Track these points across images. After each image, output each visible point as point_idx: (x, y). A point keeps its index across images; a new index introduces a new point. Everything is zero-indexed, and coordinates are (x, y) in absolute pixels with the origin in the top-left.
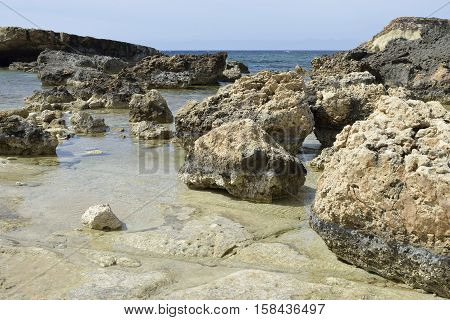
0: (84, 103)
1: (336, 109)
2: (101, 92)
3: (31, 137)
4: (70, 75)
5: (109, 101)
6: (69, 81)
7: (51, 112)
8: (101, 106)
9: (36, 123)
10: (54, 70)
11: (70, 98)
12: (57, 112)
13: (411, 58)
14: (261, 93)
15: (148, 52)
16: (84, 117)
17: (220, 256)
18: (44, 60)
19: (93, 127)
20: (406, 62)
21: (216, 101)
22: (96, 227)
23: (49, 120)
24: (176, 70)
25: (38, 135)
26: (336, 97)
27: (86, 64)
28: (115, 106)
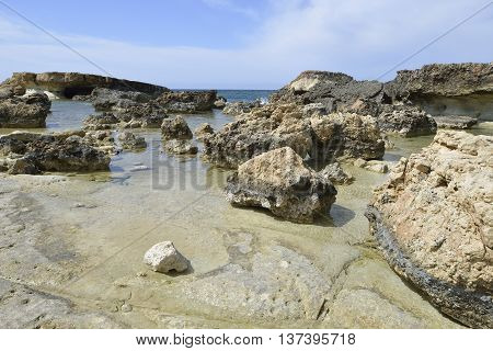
0: (126, 124)
1: (323, 132)
2: (138, 116)
3: (87, 156)
4: (114, 104)
5: (145, 123)
6: (114, 108)
7: (103, 132)
8: (139, 126)
9: (92, 140)
10: (104, 101)
11: (115, 120)
12: (107, 132)
13: (333, 93)
14: (271, 120)
15: (163, 90)
16: (128, 135)
17: (314, 317)
18: (95, 94)
19: (137, 144)
20: (330, 96)
21: (235, 126)
22: (160, 270)
23: (102, 138)
24: (185, 101)
25: (93, 155)
26: (323, 123)
27: (124, 97)
28: (149, 126)
